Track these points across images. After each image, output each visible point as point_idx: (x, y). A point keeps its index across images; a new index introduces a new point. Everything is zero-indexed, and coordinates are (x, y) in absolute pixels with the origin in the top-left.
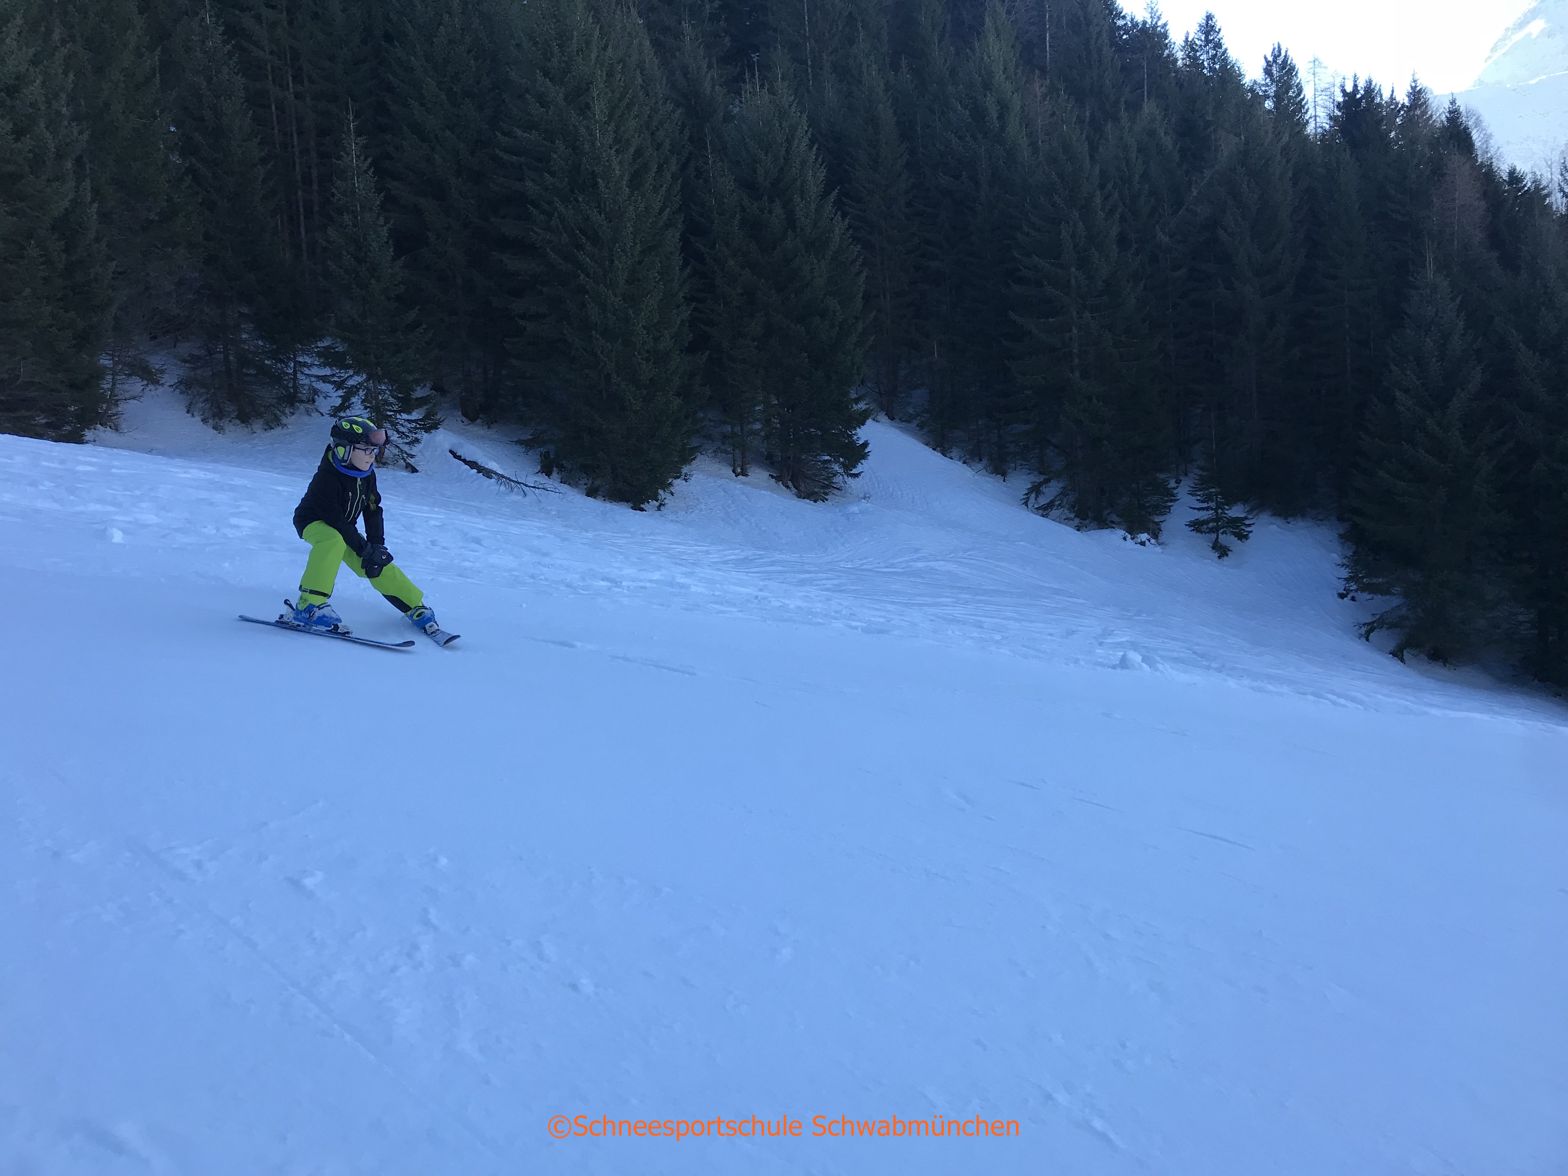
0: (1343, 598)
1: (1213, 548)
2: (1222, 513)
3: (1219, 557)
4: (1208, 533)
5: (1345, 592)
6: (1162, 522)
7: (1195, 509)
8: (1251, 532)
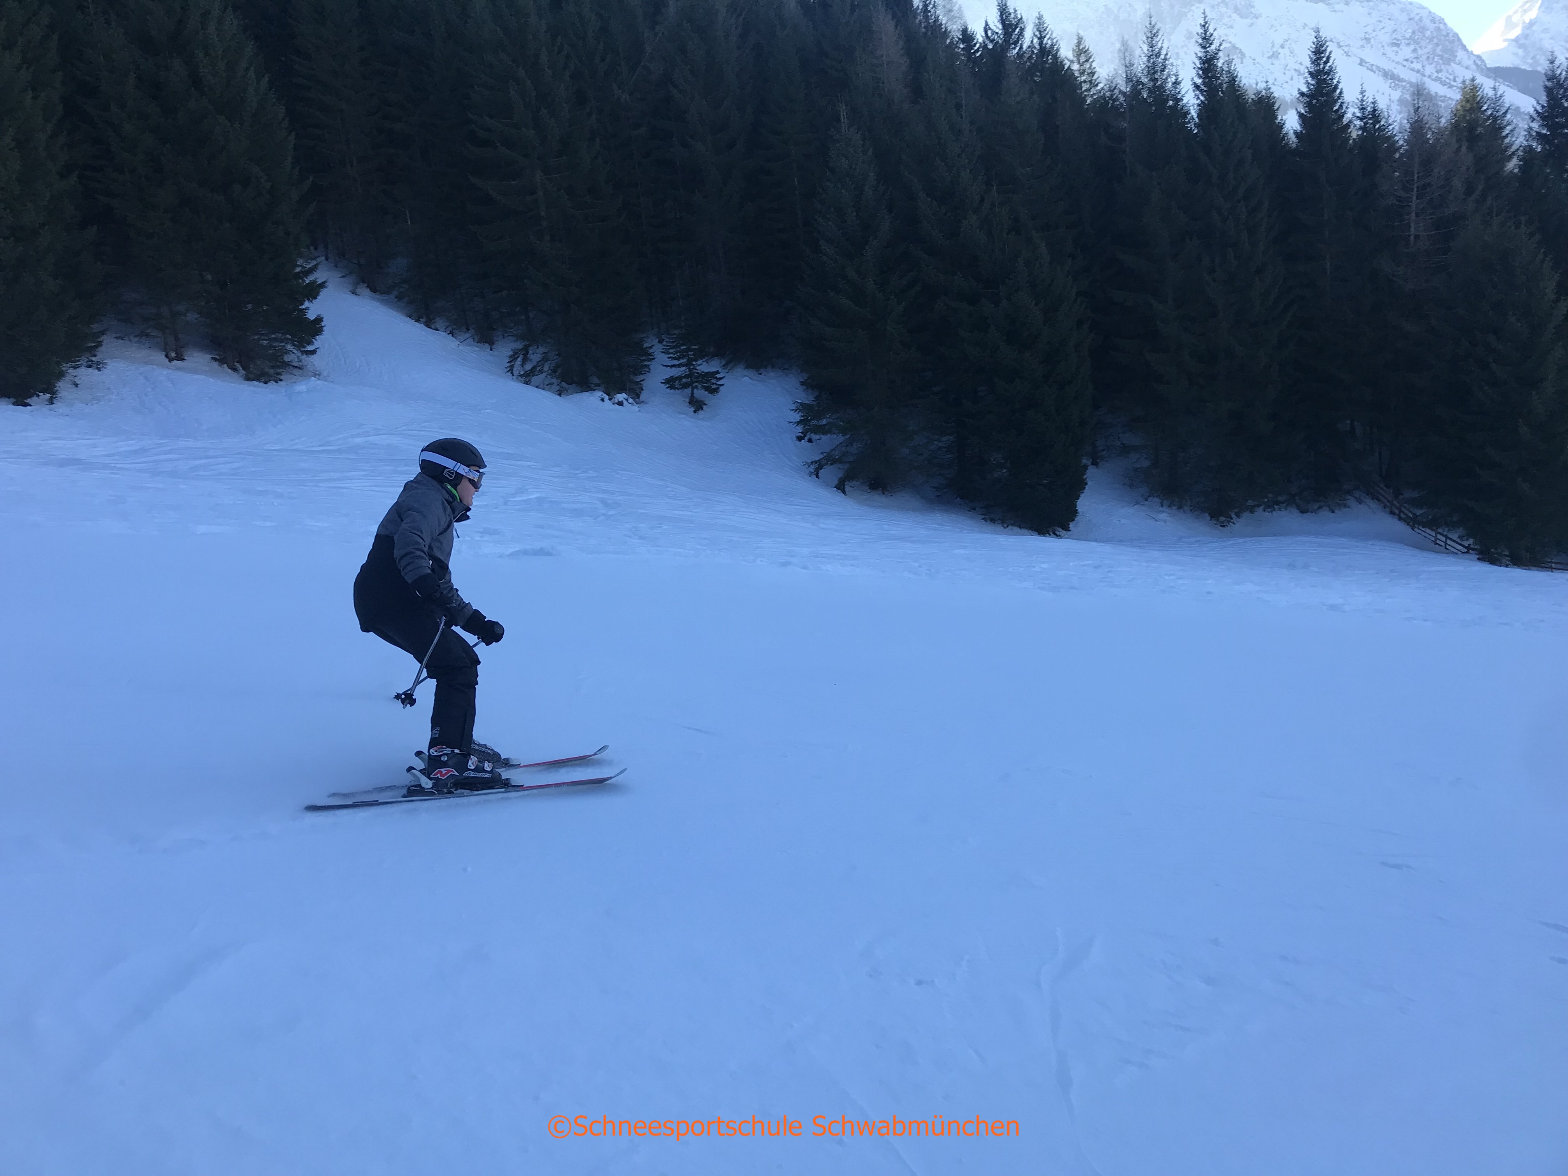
0: (800, 441)
1: (689, 403)
2: (693, 369)
3: (695, 412)
4: (681, 389)
5: (802, 435)
6: (641, 381)
7: (668, 366)
8: (722, 385)
